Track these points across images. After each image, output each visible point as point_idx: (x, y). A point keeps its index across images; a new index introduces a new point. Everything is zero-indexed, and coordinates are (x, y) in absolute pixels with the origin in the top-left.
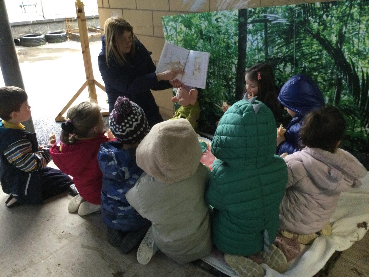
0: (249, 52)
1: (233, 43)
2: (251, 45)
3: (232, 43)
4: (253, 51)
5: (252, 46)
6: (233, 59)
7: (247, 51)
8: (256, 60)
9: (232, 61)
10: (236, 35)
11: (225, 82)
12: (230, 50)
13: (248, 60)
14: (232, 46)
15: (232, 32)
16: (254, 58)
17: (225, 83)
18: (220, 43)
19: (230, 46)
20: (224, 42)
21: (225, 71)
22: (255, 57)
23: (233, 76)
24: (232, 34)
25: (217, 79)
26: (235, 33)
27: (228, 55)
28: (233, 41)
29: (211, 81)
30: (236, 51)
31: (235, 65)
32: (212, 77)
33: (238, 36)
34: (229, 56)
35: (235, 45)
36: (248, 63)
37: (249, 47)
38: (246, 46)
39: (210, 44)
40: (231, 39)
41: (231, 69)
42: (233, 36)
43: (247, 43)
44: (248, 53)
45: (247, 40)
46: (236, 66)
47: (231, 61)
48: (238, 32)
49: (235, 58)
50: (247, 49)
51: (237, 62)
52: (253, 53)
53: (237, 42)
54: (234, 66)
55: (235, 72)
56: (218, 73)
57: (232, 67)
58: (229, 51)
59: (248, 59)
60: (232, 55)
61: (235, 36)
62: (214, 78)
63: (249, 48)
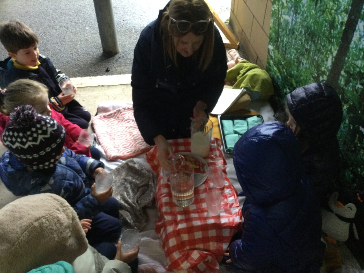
0: (353, 48)
1: (340, 22)
2: (358, 39)
3: (338, 22)
4: (358, 50)
5: (360, 43)
6: (333, 47)
7: (351, 46)
8: (357, 67)
9: (331, 49)
10: (346, 11)
11: (316, 73)
12: (334, 31)
13: (349, 60)
14: (337, 26)
15: (344, 5)
16: (355, 62)
17: (316, 75)
18: (325, 12)
19: (335, 25)
20: (331, 14)
21: (321, 58)
22: (357, 62)
23: (326, 70)
24: (342, 8)
25: (310, 63)
26: (346, 7)
27: (329, 37)
28: (341, 21)
29: (304, 61)
30: (339, 37)
31: (333, 56)
32: (306, 56)
33: (347, 15)
34: (330, 39)
35: (341, 27)
36: (347, 65)
37: (355, 40)
38: (352, 37)
39: (316, 8)
40: (339, 14)
41: (327, 60)
42: (342, 12)
43: (355, 33)
44: (351, 49)
45: (357, 28)
46: (334, 59)
47: (329, 48)
48: (350, 7)
49: (336, 46)
50: (353, 42)
51: (337, 54)
52: (357, 53)
53: (344, 23)
54: (331, 57)
55: (330, 68)
56: (313, 55)
57: (329, 57)
58: (332, 31)
59: (349, 58)
60: (334, 41)
61: (345, 13)
62: (308, 59)
63: (355, 42)
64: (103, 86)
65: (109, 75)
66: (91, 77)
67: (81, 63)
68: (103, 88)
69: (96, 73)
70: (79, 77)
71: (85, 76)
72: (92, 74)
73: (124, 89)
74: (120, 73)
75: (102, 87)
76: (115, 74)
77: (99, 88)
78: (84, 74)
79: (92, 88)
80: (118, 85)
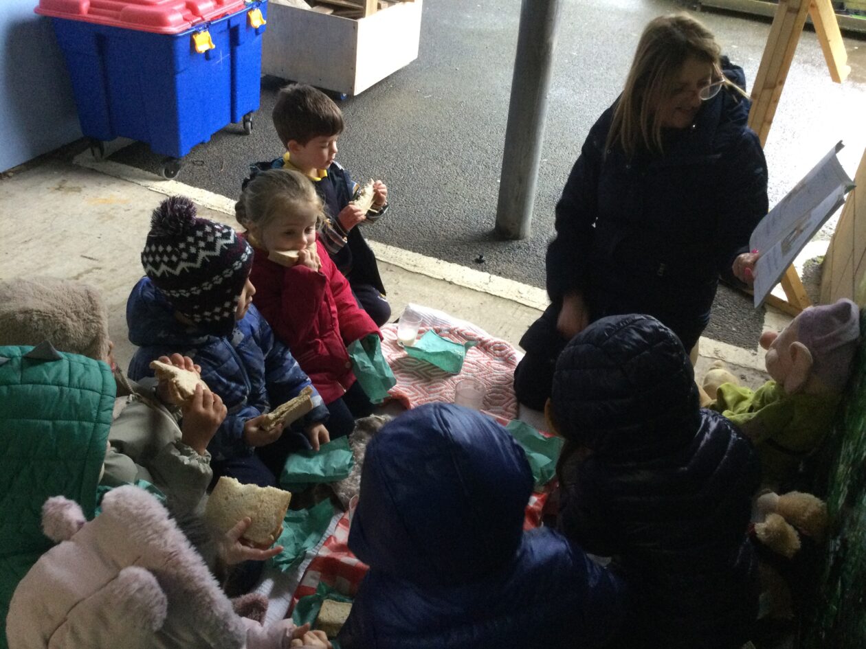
64: (450, 283)
65: (478, 269)
66: (442, 261)
67: (442, 233)
68: (449, 286)
69: (455, 257)
70: (420, 253)
71: (431, 256)
72: (446, 257)
73: (485, 302)
74: (500, 274)
75: (448, 284)
76: (488, 272)
77: (442, 284)
78: (433, 252)
79: (429, 280)
80: (481, 292)
